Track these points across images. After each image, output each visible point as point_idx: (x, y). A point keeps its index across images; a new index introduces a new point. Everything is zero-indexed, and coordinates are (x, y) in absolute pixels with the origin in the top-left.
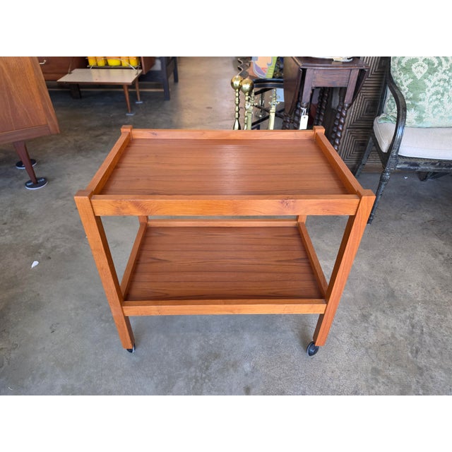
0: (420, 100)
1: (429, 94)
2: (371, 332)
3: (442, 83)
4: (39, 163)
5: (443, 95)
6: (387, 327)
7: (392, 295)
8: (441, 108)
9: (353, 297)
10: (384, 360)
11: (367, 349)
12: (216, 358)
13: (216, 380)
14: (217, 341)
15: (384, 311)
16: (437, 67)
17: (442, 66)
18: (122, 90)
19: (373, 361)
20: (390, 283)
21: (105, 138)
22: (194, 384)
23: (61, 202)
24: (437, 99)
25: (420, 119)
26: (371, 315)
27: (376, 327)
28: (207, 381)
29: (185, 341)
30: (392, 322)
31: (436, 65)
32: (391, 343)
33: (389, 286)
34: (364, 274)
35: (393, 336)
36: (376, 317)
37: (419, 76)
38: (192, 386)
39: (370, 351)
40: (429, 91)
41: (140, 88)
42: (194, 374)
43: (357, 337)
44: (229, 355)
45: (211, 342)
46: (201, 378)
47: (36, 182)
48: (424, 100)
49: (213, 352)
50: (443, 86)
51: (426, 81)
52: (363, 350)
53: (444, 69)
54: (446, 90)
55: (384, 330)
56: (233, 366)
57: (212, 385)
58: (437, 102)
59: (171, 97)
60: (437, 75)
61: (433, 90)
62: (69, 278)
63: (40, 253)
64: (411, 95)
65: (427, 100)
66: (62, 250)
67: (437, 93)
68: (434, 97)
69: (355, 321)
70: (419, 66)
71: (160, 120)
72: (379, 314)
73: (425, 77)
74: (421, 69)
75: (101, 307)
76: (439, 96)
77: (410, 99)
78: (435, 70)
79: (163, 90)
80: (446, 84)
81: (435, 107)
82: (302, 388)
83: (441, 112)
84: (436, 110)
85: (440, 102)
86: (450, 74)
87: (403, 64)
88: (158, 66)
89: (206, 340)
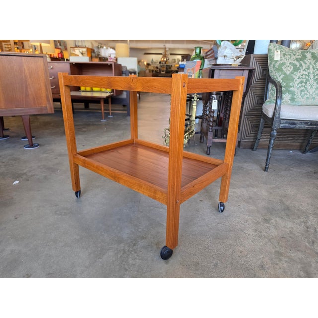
0: (291, 87)
1: (296, 83)
2: (273, 229)
3: (304, 76)
4: (37, 138)
5: (306, 83)
6: (285, 227)
7: (288, 208)
8: (306, 92)
9: (256, 208)
10: (285, 247)
11: (269, 239)
12: (143, 239)
13: (141, 253)
14: (145, 229)
15: (282, 218)
16: (299, 67)
17: (302, 66)
18: (100, 111)
19: (276, 247)
20: (285, 202)
21: (84, 129)
22: (121, 254)
23: (45, 155)
24: (302, 86)
25: (293, 100)
26: (272, 219)
27: (276, 227)
28: (133, 253)
29: (119, 228)
30: (289, 224)
31: (298, 66)
32: (290, 237)
33: (284, 204)
34: (264, 197)
35: (291, 232)
36: (276, 221)
37: (288, 73)
38: (119, 256)
39: (272, 240)
40: (296, 81)
41: (112, 110)
42: (122, 248)
43: (261, 232)
44: (154, 238)
45: (140, 230)
46: (129, 251)
47: (32, 145)
48: (293, 87)
49: (141, 235)
50: (305, 78)
51: (293, 75)
52: (266, 240)
53: (304, 68)
54: (307, 80)
55: (283, 229)
57: (137, 256)
58: (302, 88)
60: (300, 72)
61: (299, 81)
62: (39, 191)
63: (22, 178)
64: (285, 84)
65: (295, 86)
66: (38, 177)
67: (302, 82)
68: (300, 85)
69: (259, 222)
70: (287, 66)
71: (122, 123)
72: (278, 219)
73: (292, 73)
74: (289, 68)
75: (57, 207)
76: (303, 84)
77: (284, 87)
78: (298, 69)
79: (126, 112)
80: (307, 77)
81: (302, 91)
82: (214, 262)
83: (306, 94)
84: (303, 93)
85: (304, 88)
86: (308, 71)
87: (277, 66)
88: (124, 96)
89: (136, 228)
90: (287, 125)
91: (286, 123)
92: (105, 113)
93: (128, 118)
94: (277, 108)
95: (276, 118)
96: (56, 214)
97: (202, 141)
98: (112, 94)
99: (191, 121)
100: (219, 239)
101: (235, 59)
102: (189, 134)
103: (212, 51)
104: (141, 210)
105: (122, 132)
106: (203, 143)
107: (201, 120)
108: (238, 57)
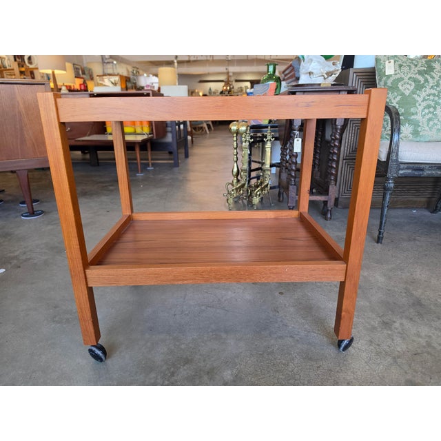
0: (413, 114)
1: (420, 108)
2: (398, 340)
3: (432, 97)
4: (42, 202)
5: (435, 108)
6: (418, 335)
7: (418, 303)
8: (436, 121)
9: (368, 304)
10: (421, 372)
11: (394, 358)
14: (190, 345)
15: (411, 319)
16: (423, 84)
17: (428, 82)
18: (135, 161)
19: (406, 373)
20: (414, 292)
21: (111, 188)
23: (50, 227)
24: (430, 112)
25: (416, 133)
26: (394, 322)
27: (403, 335)
29: (149, 344)
30: (425, 330)
31: (422, 82)
32: (428, 353)
33: (412, 295)
34: (379, 285)
35: (429, 345)
36: (401, 324)
37: (407, 93)
39: (399, 360)
40: (420, 105)
41: (152, 159)
43: (378, 345)
44: (204, 361)
45: (183, 346)
47: (33, 213)
48: (416, 114)
49: (185, 357)
50: (433, 100)
51: (415, 96)
52: (389, 359)
53: (431, 85)
54: (437, 103)
55: (415, 338)
56: (208, 373)
58: (430, 115)
59: (180, 165)
60: (425, 91)
61: (424, 104)
62: (32, 283)
63: (11, 263)
64: (403, 110)
65: (419, 113)
66: (35, 261)
67: (429, 107)
68: (427, 111)
69: (374, 328)
70: (405, 83)
71: (166, 177)
72: (404, 321)
73: (413, 92)
74: (408, 86)
75: (57, 309)
76: (432, 110)
77: (403, 114)
78: (423, 86)
79: (172, 162)
80: (436, 98)
81: (429, 120)
83: (436, 125)
84: (431, 123)
85: (434, 114)
86: (438, 89)
87: (389, 84)
88: (169, 138)
89: (177, 343)
90: (410, 171)
91: (408, 168)
92: (141, 163)
93: (176, 169)
94: (393, 146)
95: (392, 161)
96: (54, 321)
97: (281, 199)
98: (150, 136)
99: (264, 171)
100: (311, 359)
101: (326, 76)
102: (262, 190)
103: (291, 68)
104: (187, 312)
105: (166, 190)
106: (282, 201)
107: (278, 169)
108: (330, 74)
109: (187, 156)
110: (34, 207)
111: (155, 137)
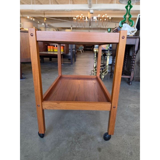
12: (83, 134)
13: (83, 144)
14: (84, 127)
21: (49, 71)
22: (71, 144)
23: (28, 83)
28: (78, 143)
29: (68, 126)
38: (69, 145)
41: (63, 62)
42: (71, 140)
44: (90, 134)
45: (81, 128)
46: (75, 142)
47: (22, 78)
56: (92, 138)
57: (81, 145)
59: (73, 64)
66: (24, 95)
71: (68, 68)
75: (33, 112)
79: (70, 63)
82: (130, 151)
88: (70, 54)
89: (79, 127)
93: (71, 65)
96: (32, 116)
98: (63, 53)
99: (106, 66)
100: (130, 135)
101: (131, 33)
102: (105, 73)
103: (117, 30)
104: (81, 116)
105: (69, 72)
106: (112, 78)
108: (133, 32)
109: (75, 61)
110: (22, 76)
111: (65, 54)
